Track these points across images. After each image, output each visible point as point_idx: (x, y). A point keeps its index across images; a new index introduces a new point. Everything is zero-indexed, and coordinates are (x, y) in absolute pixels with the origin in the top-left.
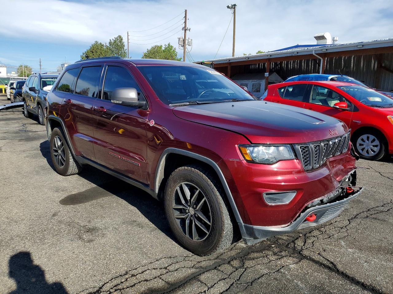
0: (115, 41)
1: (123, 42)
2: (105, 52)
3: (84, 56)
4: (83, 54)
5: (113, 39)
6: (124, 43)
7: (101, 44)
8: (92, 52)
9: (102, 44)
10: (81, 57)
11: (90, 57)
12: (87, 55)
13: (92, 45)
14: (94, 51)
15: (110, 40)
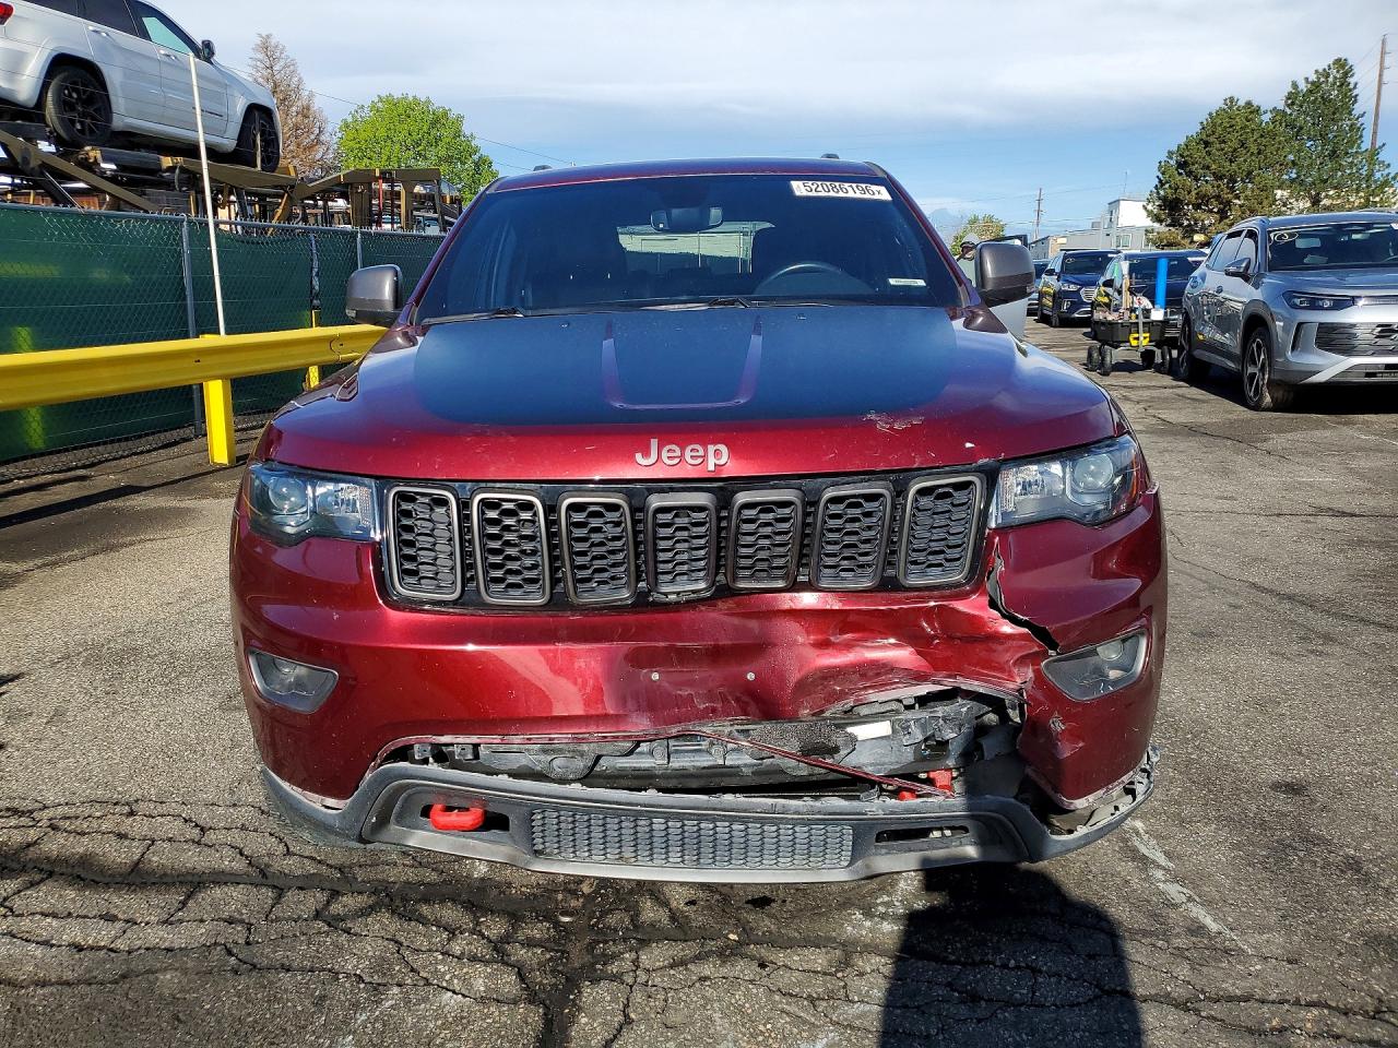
0: (1316, 85)
1: (1351, 86)
2: (1262, 136)
3: (1173, 162)
4: (1170, 153)
5: (1307, 79)
6: (1355, 87)
7: (1249, 104)
8: (1207, 144)
9: (1255, 103)
10: (1160, 168)
11: (1193, 164)
12: (1182, 156)
13: (1210, 114)
14: (1211, 139)
15: (1295, 85)
